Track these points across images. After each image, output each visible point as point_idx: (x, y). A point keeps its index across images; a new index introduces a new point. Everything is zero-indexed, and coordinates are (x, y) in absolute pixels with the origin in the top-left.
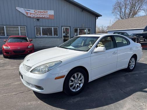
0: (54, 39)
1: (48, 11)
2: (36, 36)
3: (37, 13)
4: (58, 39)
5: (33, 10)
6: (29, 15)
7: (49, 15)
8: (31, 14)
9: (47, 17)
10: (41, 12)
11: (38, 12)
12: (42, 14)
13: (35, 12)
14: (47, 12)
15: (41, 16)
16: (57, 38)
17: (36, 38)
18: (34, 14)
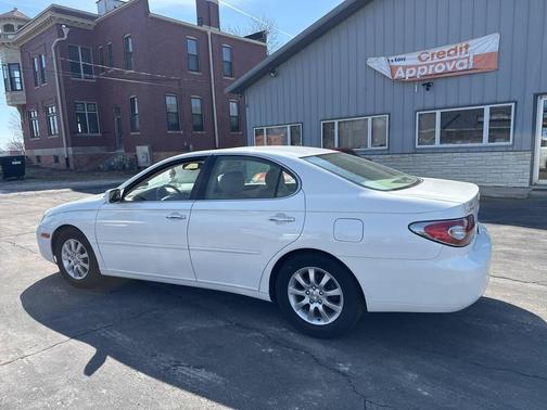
0: (488, 154)
1: (470, 43)
2: (417, 146)
3: (429, 61)
4: (511, 156)
5: (416, 55)
6: (399, 74)
7: (475, 57)
8: (405, 68)
9: (465, 67)
10: (444, 53)
11: (433, 55)
12: (444, 63)
13: (420, 58)
14: (467, 46)
15: (440, 68)
16: (507, 149)
17: (416, 152)
18: (416, 67)
